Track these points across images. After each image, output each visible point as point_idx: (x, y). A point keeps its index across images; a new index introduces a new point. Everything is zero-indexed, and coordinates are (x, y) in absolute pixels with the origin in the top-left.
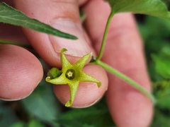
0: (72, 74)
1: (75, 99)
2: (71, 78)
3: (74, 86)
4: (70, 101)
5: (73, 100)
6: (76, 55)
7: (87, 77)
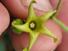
0: (34, 25)
1: (34, 45)
2: (32, 29)
3: (35, 36)
4: (28, 48)
5: (30, 48)
6: (40, 9)
7: (47, 30)
